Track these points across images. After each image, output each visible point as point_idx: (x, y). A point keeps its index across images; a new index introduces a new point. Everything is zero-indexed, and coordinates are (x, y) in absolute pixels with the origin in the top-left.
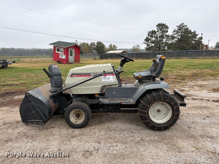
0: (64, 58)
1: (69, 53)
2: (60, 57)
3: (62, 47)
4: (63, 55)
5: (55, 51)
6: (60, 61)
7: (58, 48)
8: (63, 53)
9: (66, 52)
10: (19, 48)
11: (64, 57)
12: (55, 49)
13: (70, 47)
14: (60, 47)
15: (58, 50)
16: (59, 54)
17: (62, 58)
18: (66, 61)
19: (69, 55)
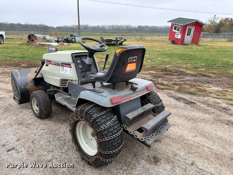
0: (179, 38)
1: (187, 32)
2: (175, 37)
3: (179, 25)
4: (179, 34)
6: (174, 42)
7: (175, 26)
8: (179, 32)
9: (183, 30)
11: (179, 37)
12: (173, 27)
13: (189, 25)
14: (177, 25)
15: (175, 29)
16: (175, 32)
17: (178, 38)
18: (181, 41)
19: (186, 34)
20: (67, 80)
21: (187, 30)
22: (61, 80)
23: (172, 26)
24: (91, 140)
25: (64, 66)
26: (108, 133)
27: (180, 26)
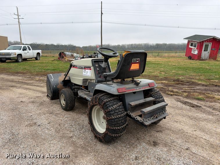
0: (196, 54)
1: (204, 48)
2: (192, 52)
3: (195, 42)
4: (195, 50)
5: (189, 46)
6: (191, 57)
7: (192, 42)
8: (196, 48)
9: (200, 46)
10: (170, 43)
11: (196, 52)
12: (189, 44)
13: (205, 41)
14: (194, 41)
15: (192, 45)
16: (191, 49)
17: (194, 53)
18: (198, 56)
19: (203, 50)
20: (87, 80)
21: (204, 46)
22: (83, 80)
23: (188, 42)
24: (103, 123)
25: (86, 69)
26: (114, 113)
27: (197, 43)
